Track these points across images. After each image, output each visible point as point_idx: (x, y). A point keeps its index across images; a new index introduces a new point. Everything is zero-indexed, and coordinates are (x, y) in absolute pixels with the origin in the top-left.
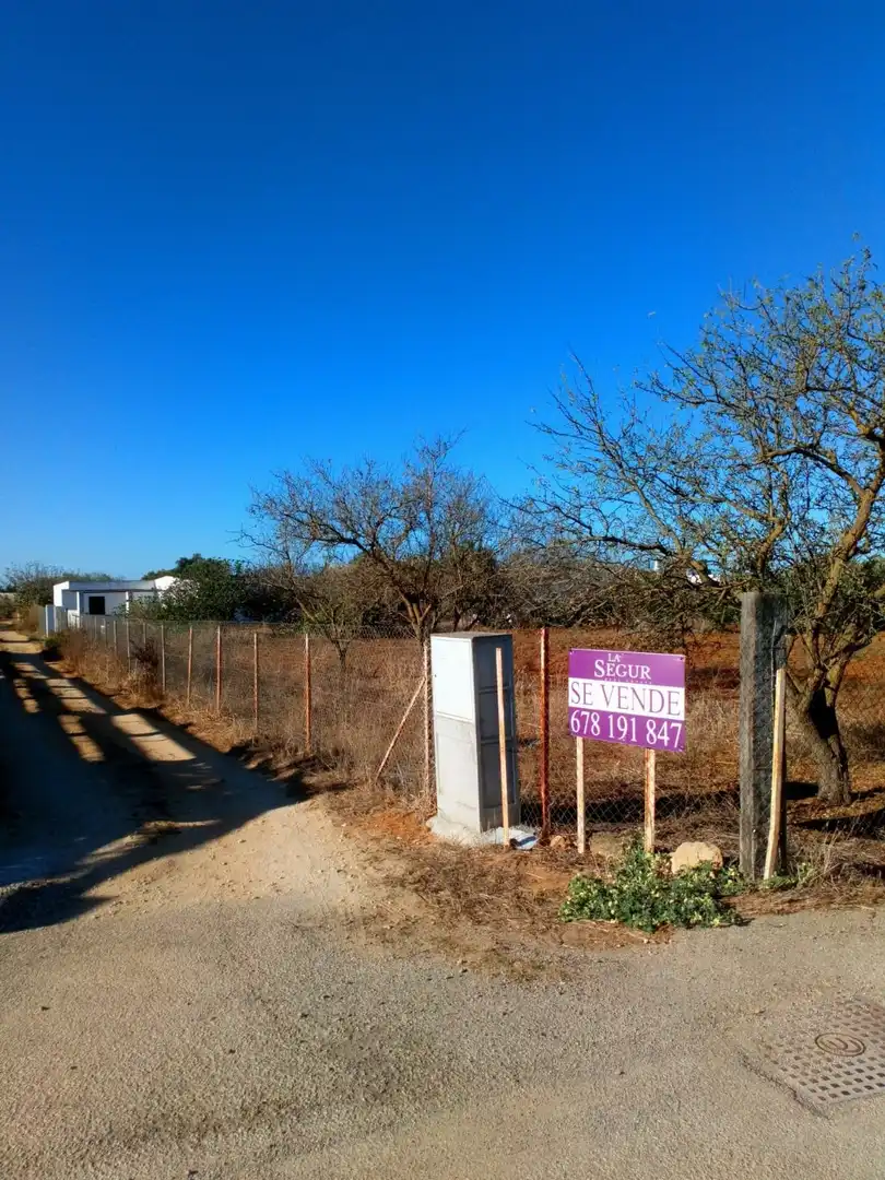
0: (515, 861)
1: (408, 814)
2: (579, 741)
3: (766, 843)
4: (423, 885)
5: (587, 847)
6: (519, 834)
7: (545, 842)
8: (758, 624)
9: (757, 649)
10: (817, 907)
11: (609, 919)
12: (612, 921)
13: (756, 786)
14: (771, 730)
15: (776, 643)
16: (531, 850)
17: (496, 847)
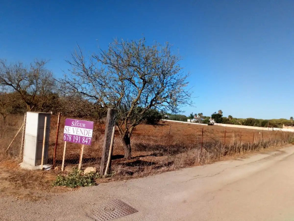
0: (43, 173)
1: (14, 162)
2: (65, 142)
3: (106, 166)
4: (12, 179)
5: (64, 169)
6: (45, 166)
7: (53, 168)
8: (111, 116)
9: (109, 121)
10: (114, 180)
11: (64, 186)
12: (65, 186)
13: (106, 153)
14: (110, 140)
15: (114, 120)
16: (48, 170)
17: (39, 170)
